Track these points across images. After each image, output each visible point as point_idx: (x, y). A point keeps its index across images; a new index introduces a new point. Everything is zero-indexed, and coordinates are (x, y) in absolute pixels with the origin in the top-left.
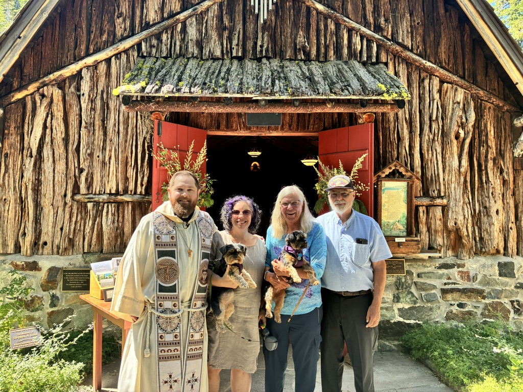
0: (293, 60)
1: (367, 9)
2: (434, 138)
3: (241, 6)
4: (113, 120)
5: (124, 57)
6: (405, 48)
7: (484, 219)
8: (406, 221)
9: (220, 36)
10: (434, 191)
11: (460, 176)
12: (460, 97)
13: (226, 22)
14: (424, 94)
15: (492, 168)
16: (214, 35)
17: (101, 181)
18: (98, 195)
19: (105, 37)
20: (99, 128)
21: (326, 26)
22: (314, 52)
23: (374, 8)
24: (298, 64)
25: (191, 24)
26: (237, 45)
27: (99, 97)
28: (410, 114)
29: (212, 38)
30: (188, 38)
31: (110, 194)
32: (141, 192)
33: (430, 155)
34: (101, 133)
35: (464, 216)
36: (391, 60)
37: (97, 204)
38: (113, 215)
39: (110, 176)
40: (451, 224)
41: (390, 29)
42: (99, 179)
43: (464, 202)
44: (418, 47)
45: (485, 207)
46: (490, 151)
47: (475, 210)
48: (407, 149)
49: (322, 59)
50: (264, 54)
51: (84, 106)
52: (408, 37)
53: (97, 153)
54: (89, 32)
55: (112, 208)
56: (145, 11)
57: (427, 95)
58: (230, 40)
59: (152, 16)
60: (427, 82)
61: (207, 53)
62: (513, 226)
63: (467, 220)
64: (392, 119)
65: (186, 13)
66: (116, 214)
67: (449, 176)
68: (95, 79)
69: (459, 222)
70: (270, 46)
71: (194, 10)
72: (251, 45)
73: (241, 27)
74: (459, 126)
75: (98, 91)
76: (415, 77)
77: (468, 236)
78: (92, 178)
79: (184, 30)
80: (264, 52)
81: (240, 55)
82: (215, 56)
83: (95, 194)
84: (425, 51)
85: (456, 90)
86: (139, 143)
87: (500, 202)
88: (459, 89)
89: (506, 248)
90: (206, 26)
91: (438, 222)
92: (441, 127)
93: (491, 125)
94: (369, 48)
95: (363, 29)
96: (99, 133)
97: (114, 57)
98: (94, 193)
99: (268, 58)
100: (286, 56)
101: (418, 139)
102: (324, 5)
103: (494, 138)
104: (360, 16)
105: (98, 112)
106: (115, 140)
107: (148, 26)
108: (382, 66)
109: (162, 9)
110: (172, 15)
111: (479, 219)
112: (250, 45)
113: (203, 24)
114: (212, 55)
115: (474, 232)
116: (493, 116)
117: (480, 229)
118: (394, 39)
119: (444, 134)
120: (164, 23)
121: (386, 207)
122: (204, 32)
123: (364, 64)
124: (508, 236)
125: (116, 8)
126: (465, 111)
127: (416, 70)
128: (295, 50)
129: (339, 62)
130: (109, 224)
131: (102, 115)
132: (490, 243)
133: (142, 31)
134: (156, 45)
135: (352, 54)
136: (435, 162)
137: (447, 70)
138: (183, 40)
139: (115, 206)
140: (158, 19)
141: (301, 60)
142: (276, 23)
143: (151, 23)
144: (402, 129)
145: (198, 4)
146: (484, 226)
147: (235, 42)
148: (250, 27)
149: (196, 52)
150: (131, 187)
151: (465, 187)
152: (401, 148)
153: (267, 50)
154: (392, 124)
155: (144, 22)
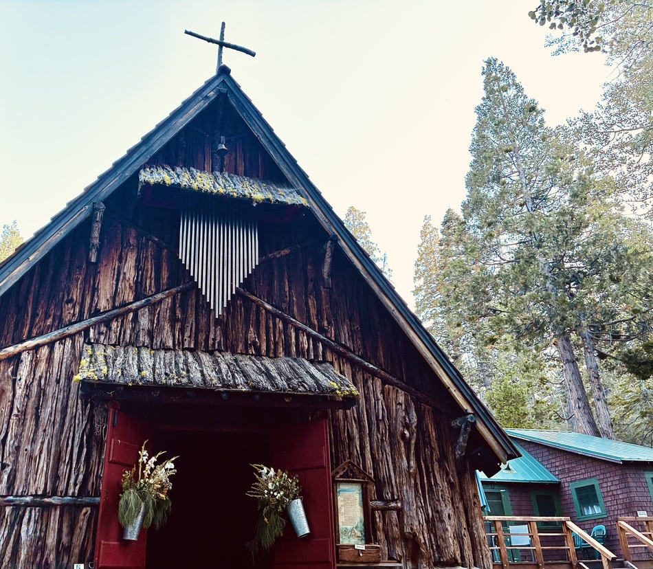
0: (244, 354)
1: (311, 312)
2: (382, 438)
3: (194, 301)
4: (50, 409)
5: (68, 343)
6: (348, 349)
7: (439, 525)
8: (363, 527)
9: (173, 328)
10: (388, 494)
11: (410, 478)
12: (401, 399)
13: (179, 314)
14: (368, 393)
15: (438, 469)
16: (167, 327)
17: (26, 480)
18: (20, 496)
19: (49, 322)
20: (31, 418)
21: (274, 324)
22: (264, 348)
23: (317, 312)
24: (250, 358)
25: (143, 315)
26: (190, 337)
27: (36, 383)
28: (358, 413)
29: (164, 329)
30: (139, 327)
31: (36, 496)
32: (73, 493)
33: (380, 456)
34: (33, 423)
35: (419, 521)
36: (336, 359)
37: (17, 507)
38: (36, 522)
39: (38, 473)
40: (407, 530)
41: (333, 331)
42: (24, 477)
43: (417, 506)
44: (359, 350)
45: (437, 512)
46: (434, 452)
47: (428, 515)
48: (358, 449)
49: (272, 355)
50: (216, 347)
51: (19, 392)
52: (349, 340)
53: (26, 446)
54: (34, 315)
55: (35, 513)
56: (96, 299)
57: (372, 395)
58: (182, 331)
59: (103, 304)
60: (370, 382)
61: (158, 343)
62: (466, 533)
63: (422, 526)
64: (342, 418)
65: (138, 303)
66: (40, 522)
67: (400, 478)
68: (34, 363)
69: (415, 528)
70: (222, 340)
71: (147, 301)
72: (204, 338)
73: (194, 320)
74: (404, 427)
75: (36, 377)
76: (359, 377)
77: (425, 543)
78: (15, 477)
79: (135, 320)
80: (217, 345)
81: (192, 346)
82: (167, 346)
83: (16, 496)
84: (365, 352)
85: (397, 391)
86: (77, 435)
87: (450, 506)
88: (400, 391)
89: (463, 557)
90: (158, 317)
91: (396, 529)
92: (387, 427)
93: (431, 427)
94: (316, 348)
95: (310, 330)
96: (30, 424)
97: (58, 342)
98: (15, 494)
99: (220, 351)
100: (237, 350)
101: (368, 438)
102: (272, 305)
103: (436, 439)
104: (305, 317)
105: (33, 399)
106: (49, 431)
107: (97, 312)
108: (328, 364)
109: (114, 298)
110: (124, 304)
111: (434, 525)
112: (202, 338)
113: (154, 315)
114: (164, 345)
115: (430, 540)
116: (432, 418)
117: (435, 536)
118: (337, 340)
119: (392, 435)
120: (115, 311)
121: (343, 511)
122: (156, 322)
123: (312, 362)
124: (463, 543)
125: (66, 294)
126: (407, 411)
127: (359, 370)
128: (246, 346)
129: (288, 359)
130: (30, 533)
131: (37, 403)
132: (446, 551)
133: (90, 317)
134: (104, 332)
135: (300, 352)
136: (386, 463)
137: (388, 373)
138: (133, 329)
139: (39, 511)
140: (109, 307)
141: (252, 355)
142: (227, 318)
143: (101, 311)
144: (352, 428)
145: (151, 296)
146: (439, 533)
147: (187, 334)
148: (203, 321)
149: (147, 341)
150: (62, 487)
151: (416, 491)
152: (353, 447)
153: (219, 343)
154: (342, 422)
155: (93, 309)
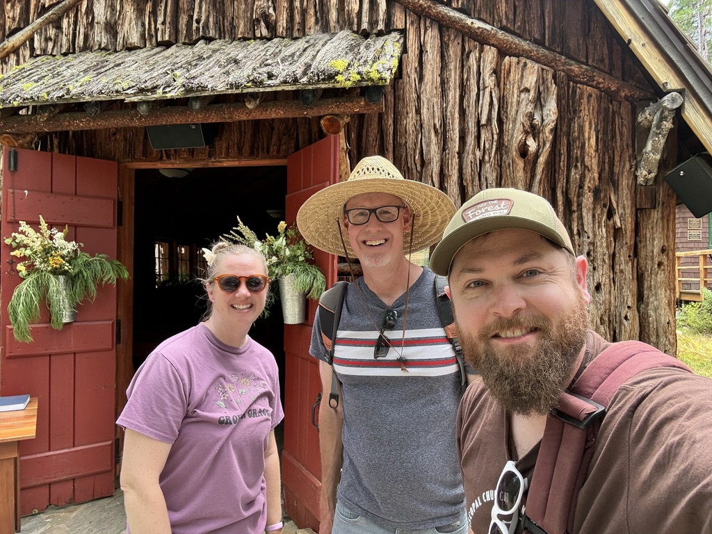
2: (483, 156)
5: (13, 59)
9: (139, 12)
12: (531, 80)
14: (468, 81)
15: (591, 206)
16: (130, 12)
26: (164, 23)
28: (443, 118)
29: (126, 16)
30: (95, 20)
46: (588, 176)
50: (201, 33)
58: (154, 15)
60: (474, 57)
61: (121, 42)
62: (632, 314)
70: (211, 19)
72: (186, 21)
74: (526, 133)
76: (454, 51)
79: (90, 10)
80: (201, 30)
81: (167, 38)
82: (131, 44)
85: (525, 64)
87: (605, 270)
88: (530, 65)
92: (495, 137)
93: (590, 128)
99: (209, 40)
100: (237, 35)
101: (456, 160)
103: (596, 151)
107: (44, 10)
108: (395, 34)
112: (183, 21)
114: (126, 44)
116: (596, 110)
122: (119, 8)
124: (620, 331)
127: (455, 37)
128: (252, 24)
133: (37, 17)
134: (53, 37)
135: (345, 21)
137: (512, 33)
138: (90, 25)
143: (46, 6)
144: (428, 145)
147: (160, 19)
149: (105, 41)
153: (206, 27)
154: (412, 137)
155: (40, 4)
